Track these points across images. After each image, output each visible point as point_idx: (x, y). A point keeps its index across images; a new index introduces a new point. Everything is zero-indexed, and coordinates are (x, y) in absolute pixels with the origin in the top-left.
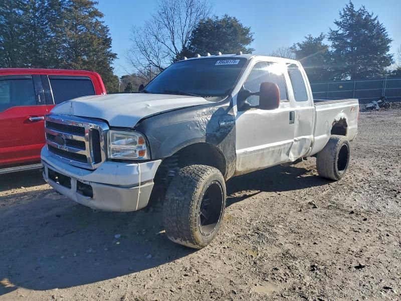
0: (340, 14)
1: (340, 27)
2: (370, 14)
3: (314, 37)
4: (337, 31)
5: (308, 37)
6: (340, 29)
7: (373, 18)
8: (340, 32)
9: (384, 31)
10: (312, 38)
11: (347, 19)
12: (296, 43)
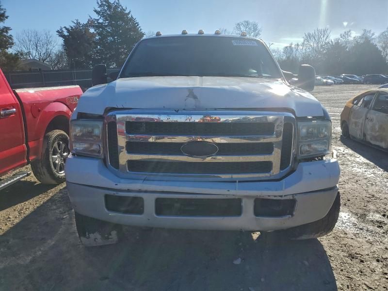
0: (98, 3)
1: (100, 16)
2: (124, 8)
3: (82, 23)
4: (98, 20)
5: (76, 22)
6: (100, 18)
7: (127, 12)
8: (101, 21)
9: (138, 25)
10: (79, 23)
11: (105, 10)
12: (63, 27)
